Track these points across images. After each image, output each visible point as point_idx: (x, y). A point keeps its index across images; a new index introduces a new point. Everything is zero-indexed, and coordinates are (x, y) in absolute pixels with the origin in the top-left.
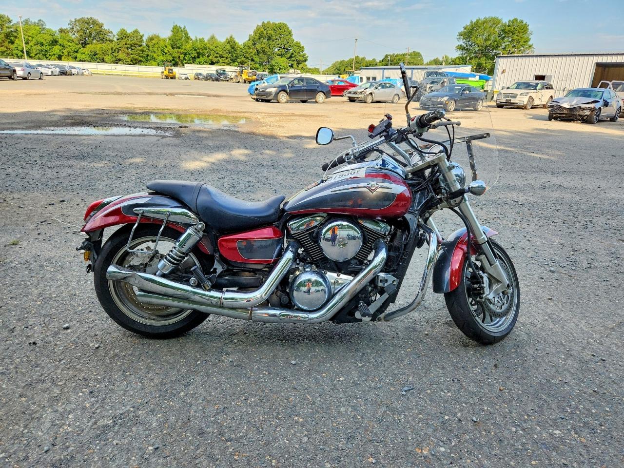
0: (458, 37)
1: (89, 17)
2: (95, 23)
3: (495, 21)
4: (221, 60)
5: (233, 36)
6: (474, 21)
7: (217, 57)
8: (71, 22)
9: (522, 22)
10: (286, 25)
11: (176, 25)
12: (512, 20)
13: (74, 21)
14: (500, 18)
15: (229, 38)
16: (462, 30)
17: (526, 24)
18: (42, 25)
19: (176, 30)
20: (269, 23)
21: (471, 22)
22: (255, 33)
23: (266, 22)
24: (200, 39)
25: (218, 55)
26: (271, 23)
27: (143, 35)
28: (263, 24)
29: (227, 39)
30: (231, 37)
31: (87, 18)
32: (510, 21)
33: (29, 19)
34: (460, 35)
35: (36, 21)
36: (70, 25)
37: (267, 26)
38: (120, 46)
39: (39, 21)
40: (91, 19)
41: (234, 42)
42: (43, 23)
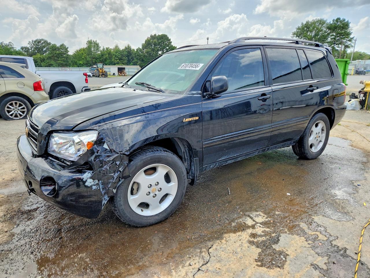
0: (292, 36)
1: (41, 39)
2: (46, 42)
3: (322, 22)
4: (119, 62)
5: (130, 45)
6: (305, 23)
7: (117, 60)
8: (30, 42)
9: (344, 20)
10: (167, 35)
11: (91, 40)
12: (335, 19)
13: (31, 41)
14: (325, 19)
15: (127, 46)
16: (295, 30)
17: (348, 22)
18: (11, 45)
20: (155, 35)
21: (302, 23)
22: (146, 42)
23: (153, 35)
24: (106, 48)
25: (117, 58)
26: (157, 35)
31: (40, 39)
32: (333, 20)
33: (3, 42)
34: (294, 34)
35: (8, 43)
36: (29, 44)
37: (153, 37)
38: (51, 55)
39: (9, 43)
40: (42, 40)
41: (130, 49)
42: (12, 44)
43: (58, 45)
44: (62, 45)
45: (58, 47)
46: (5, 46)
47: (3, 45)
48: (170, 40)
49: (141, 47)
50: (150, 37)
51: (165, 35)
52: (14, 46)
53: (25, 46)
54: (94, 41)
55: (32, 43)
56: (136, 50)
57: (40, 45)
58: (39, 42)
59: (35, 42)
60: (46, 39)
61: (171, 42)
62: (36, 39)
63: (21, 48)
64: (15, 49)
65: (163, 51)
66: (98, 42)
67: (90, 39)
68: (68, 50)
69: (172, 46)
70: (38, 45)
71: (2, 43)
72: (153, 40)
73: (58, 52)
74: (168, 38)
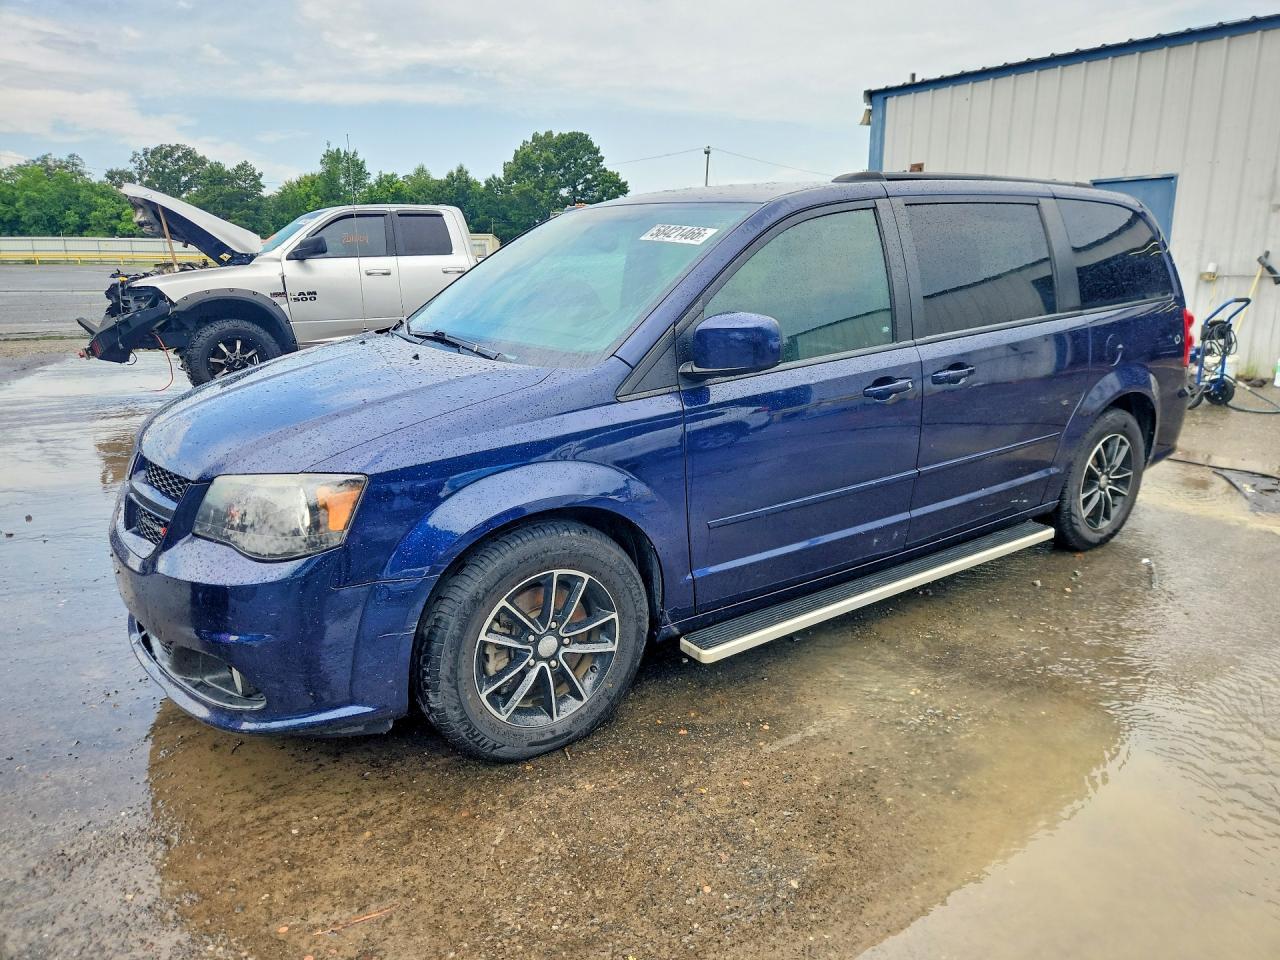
1: (174, 144)
2: (189, 154)
5: (466, 168)
8: (136, 154)
10: (587, 136)
11: (338, 150)
13: (141, 153)
15: (455, 172)
18: (76, 165)
19: (333, 159)
20: (549, 134)
22: (516, 157)
23: (542, 134)
24: (386, 176)
26: (555, 134)
27: (261, 175)
28: (535, 137)
29: (451, 175)
30: (460, 170)
31: (170, 146)
33: (50, 154)
35: (65, 158)
36: (135, 162)
37: (542, 142)
38: (206, 199)
39: (70, 157)
40: (178, 147)
41: (467, 181)
42: (78, 162)
43: (229, 166)
44: (243, 166)
45: (228, 173)
46: (56, 166)
47: (51, 163)
48: (597, 151)
49: (500, 175)
50: (530, 140)
51: (581, 134)
52: (86, 169)
53: (121, 169)
54: (346, 154)
55: (143, 158)
56: (483, 185)
57: (170, 166)
58: (165, 157)
59: (154, 153)
60: (190, 144)
61: (602, 158)
62: (158, 145)
63: (106, 176)
64: (87, 176)
65: (575, 188)
66: (360, 157)
67: (333, 148)
68: (262, 181)
69: (605, 170)
70: (164, 167)
71: (45, 157)
72: (541, 151)
73: (228, 189)
74: (591, 144)
